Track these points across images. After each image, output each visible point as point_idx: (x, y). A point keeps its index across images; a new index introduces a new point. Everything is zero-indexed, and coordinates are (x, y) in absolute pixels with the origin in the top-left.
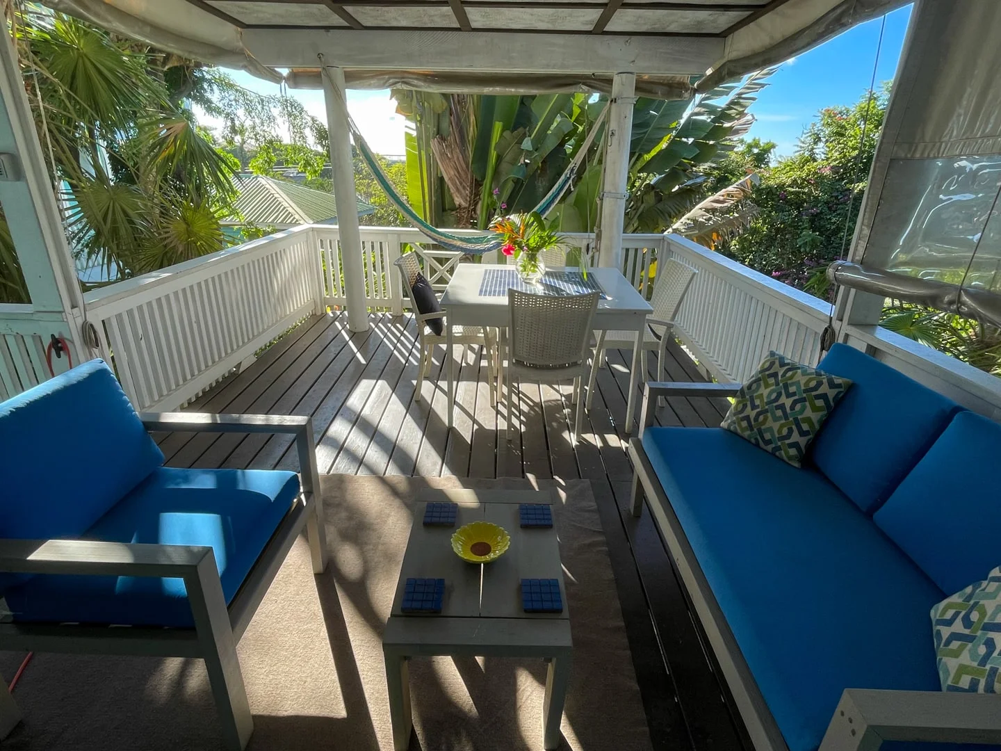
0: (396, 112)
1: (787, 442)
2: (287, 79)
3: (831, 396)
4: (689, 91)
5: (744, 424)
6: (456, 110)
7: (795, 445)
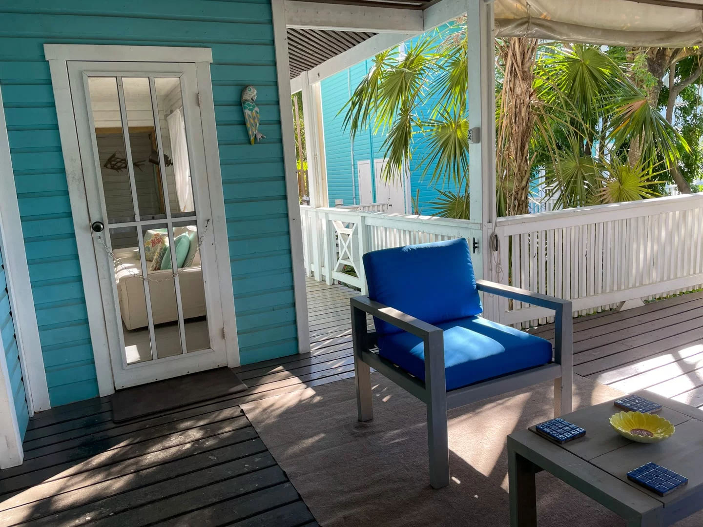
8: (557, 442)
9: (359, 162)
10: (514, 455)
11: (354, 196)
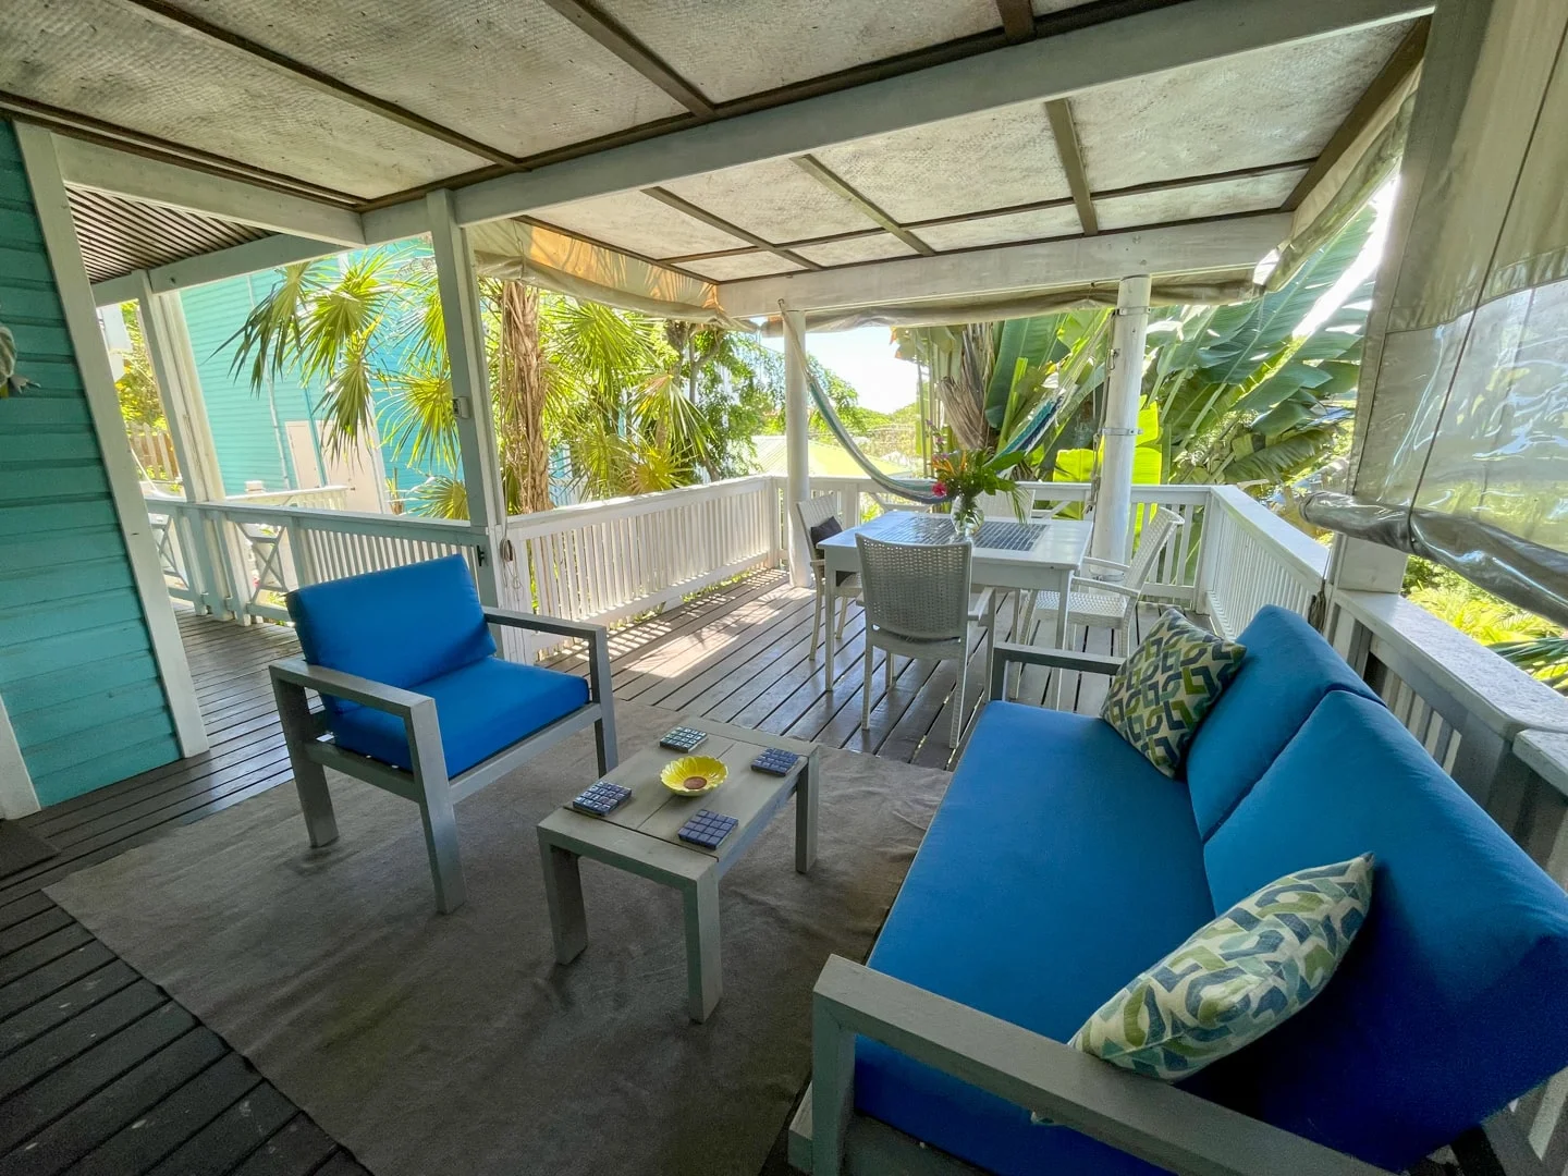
0: (896, 357)
1: (1156, 736)
2: (762, 329)
3: (1214, 672)
4: (1252, 290)
5: (1116, 711)
6: (970, 348)
7: (1163, 742)
8: (598, 815)
9: (287, 424)
10: (548, 849)
11: (285, 475)
